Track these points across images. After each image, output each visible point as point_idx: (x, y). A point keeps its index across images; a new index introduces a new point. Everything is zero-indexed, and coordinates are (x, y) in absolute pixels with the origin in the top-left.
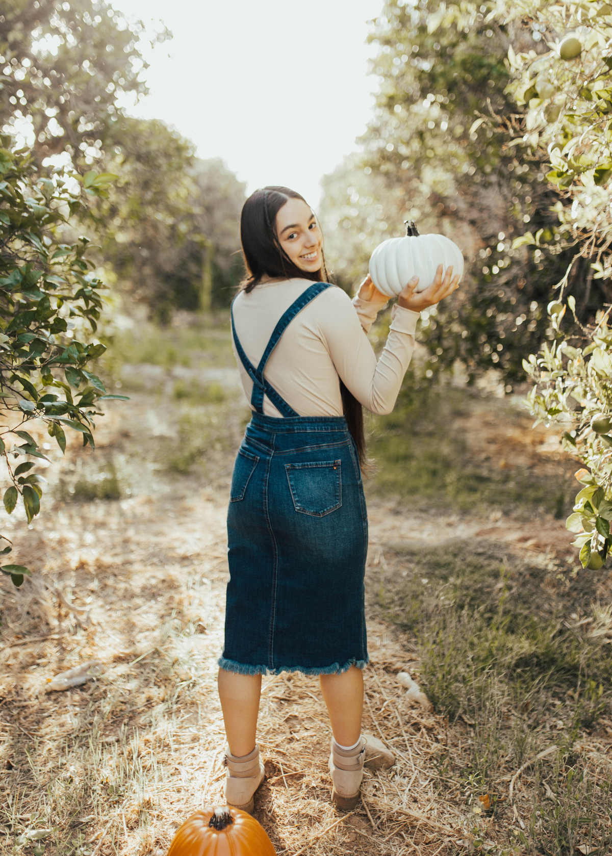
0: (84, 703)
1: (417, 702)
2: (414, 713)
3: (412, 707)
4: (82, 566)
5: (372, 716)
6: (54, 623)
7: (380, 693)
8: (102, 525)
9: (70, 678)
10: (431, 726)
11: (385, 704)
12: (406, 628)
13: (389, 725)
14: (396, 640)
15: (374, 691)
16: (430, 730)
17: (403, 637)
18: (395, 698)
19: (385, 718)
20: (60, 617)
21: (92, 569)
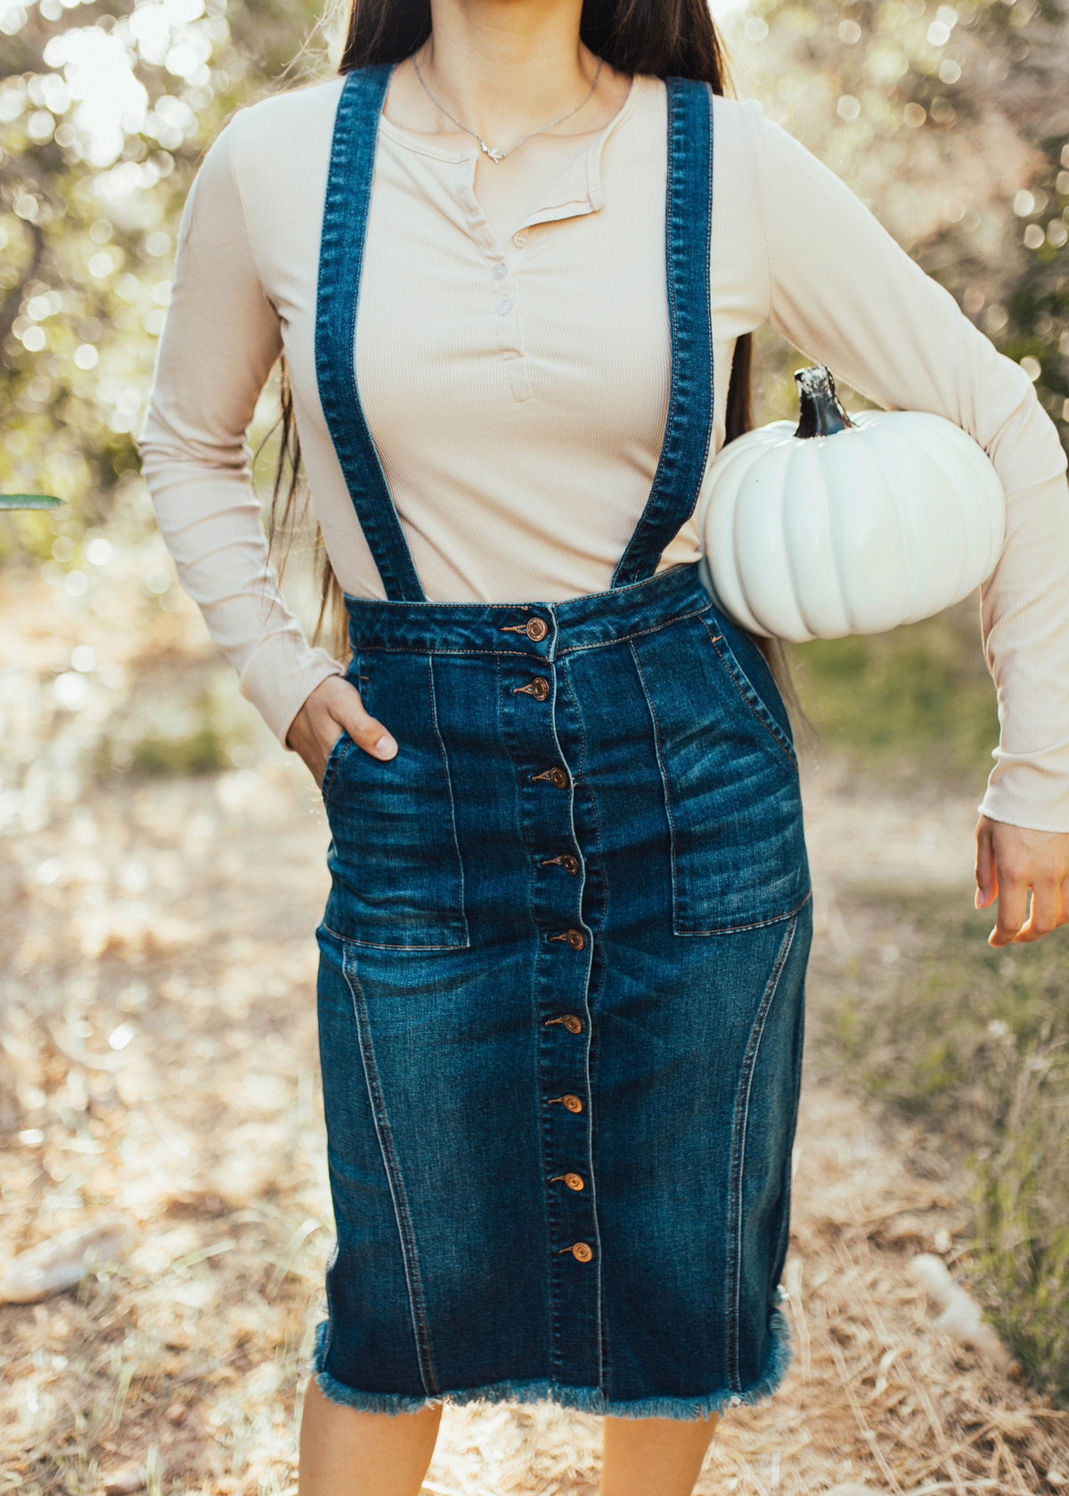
0: (80, 1344)
1: (969, 1348)
2: (968, 1388)
3: (959, 1367)
4: (113, 948)
5: (854, 1402)
6: (33, 1099)
7: (866, 1323)
8: (166, 844)
9: (47, 1267)
10: (1019, 1435)
11: (887, 1360)
12: (910, 1109)
13: (906, 1434)
14: (888, 1142)
15: (852, 1319)
16: (1018, 1444)
17: (906, 1136)
18: (909, 1340)
19: (892, 1411)
20: (49, 1085)
21: (135, 957)
